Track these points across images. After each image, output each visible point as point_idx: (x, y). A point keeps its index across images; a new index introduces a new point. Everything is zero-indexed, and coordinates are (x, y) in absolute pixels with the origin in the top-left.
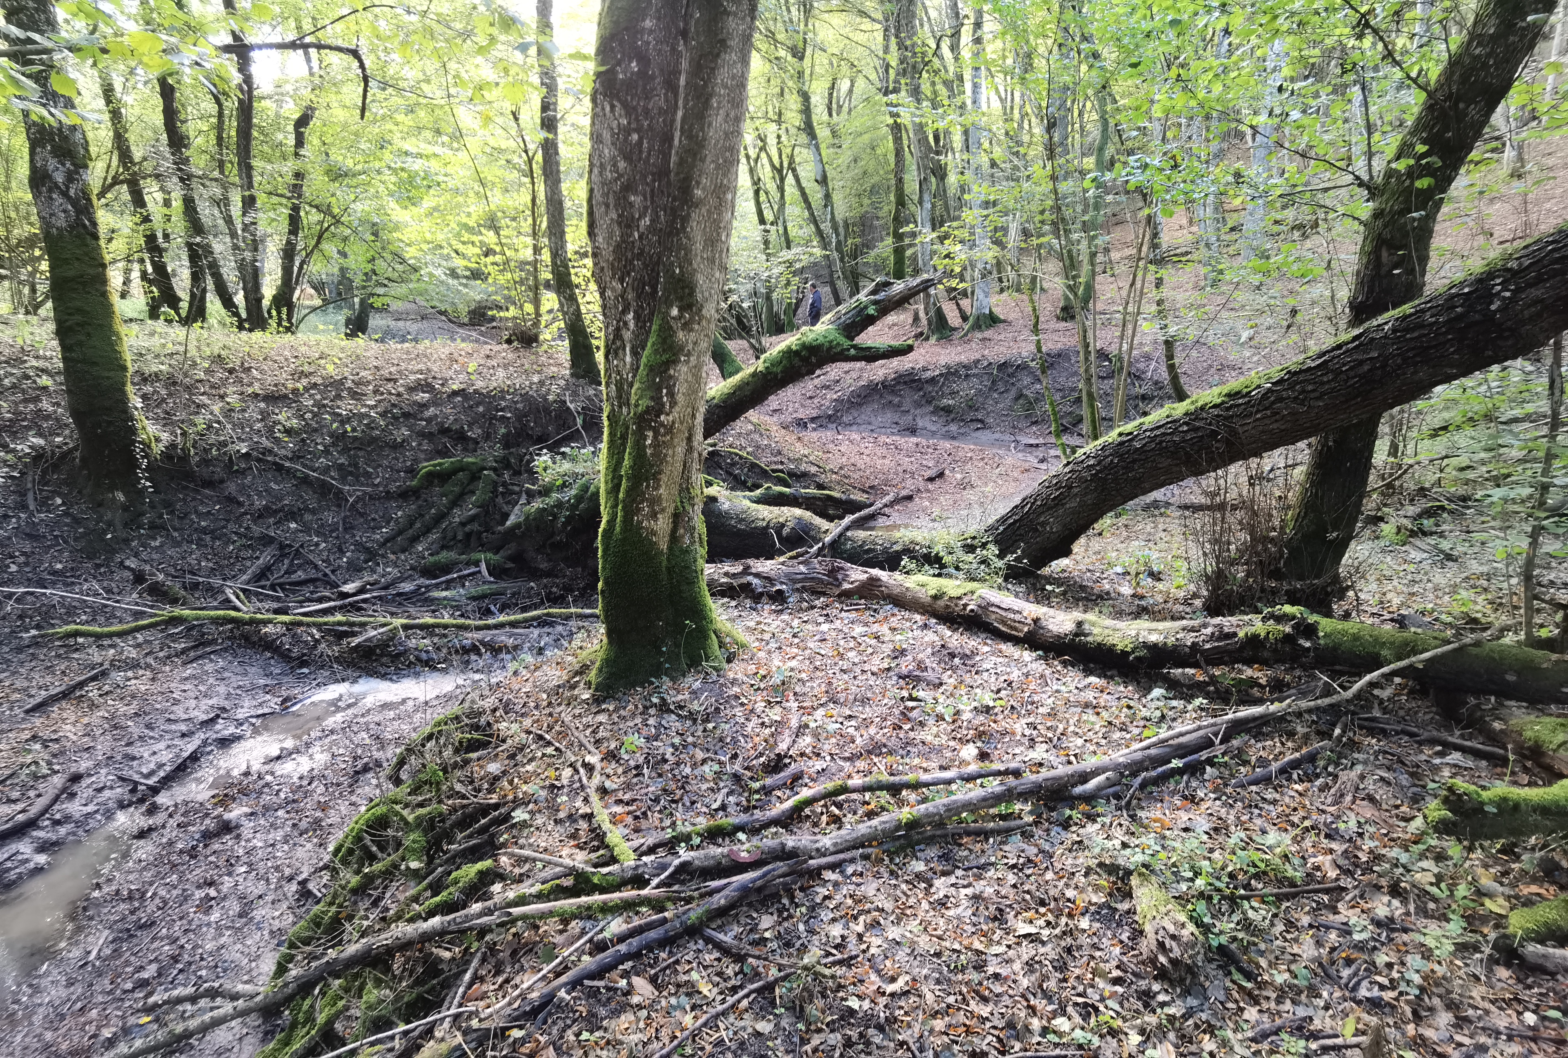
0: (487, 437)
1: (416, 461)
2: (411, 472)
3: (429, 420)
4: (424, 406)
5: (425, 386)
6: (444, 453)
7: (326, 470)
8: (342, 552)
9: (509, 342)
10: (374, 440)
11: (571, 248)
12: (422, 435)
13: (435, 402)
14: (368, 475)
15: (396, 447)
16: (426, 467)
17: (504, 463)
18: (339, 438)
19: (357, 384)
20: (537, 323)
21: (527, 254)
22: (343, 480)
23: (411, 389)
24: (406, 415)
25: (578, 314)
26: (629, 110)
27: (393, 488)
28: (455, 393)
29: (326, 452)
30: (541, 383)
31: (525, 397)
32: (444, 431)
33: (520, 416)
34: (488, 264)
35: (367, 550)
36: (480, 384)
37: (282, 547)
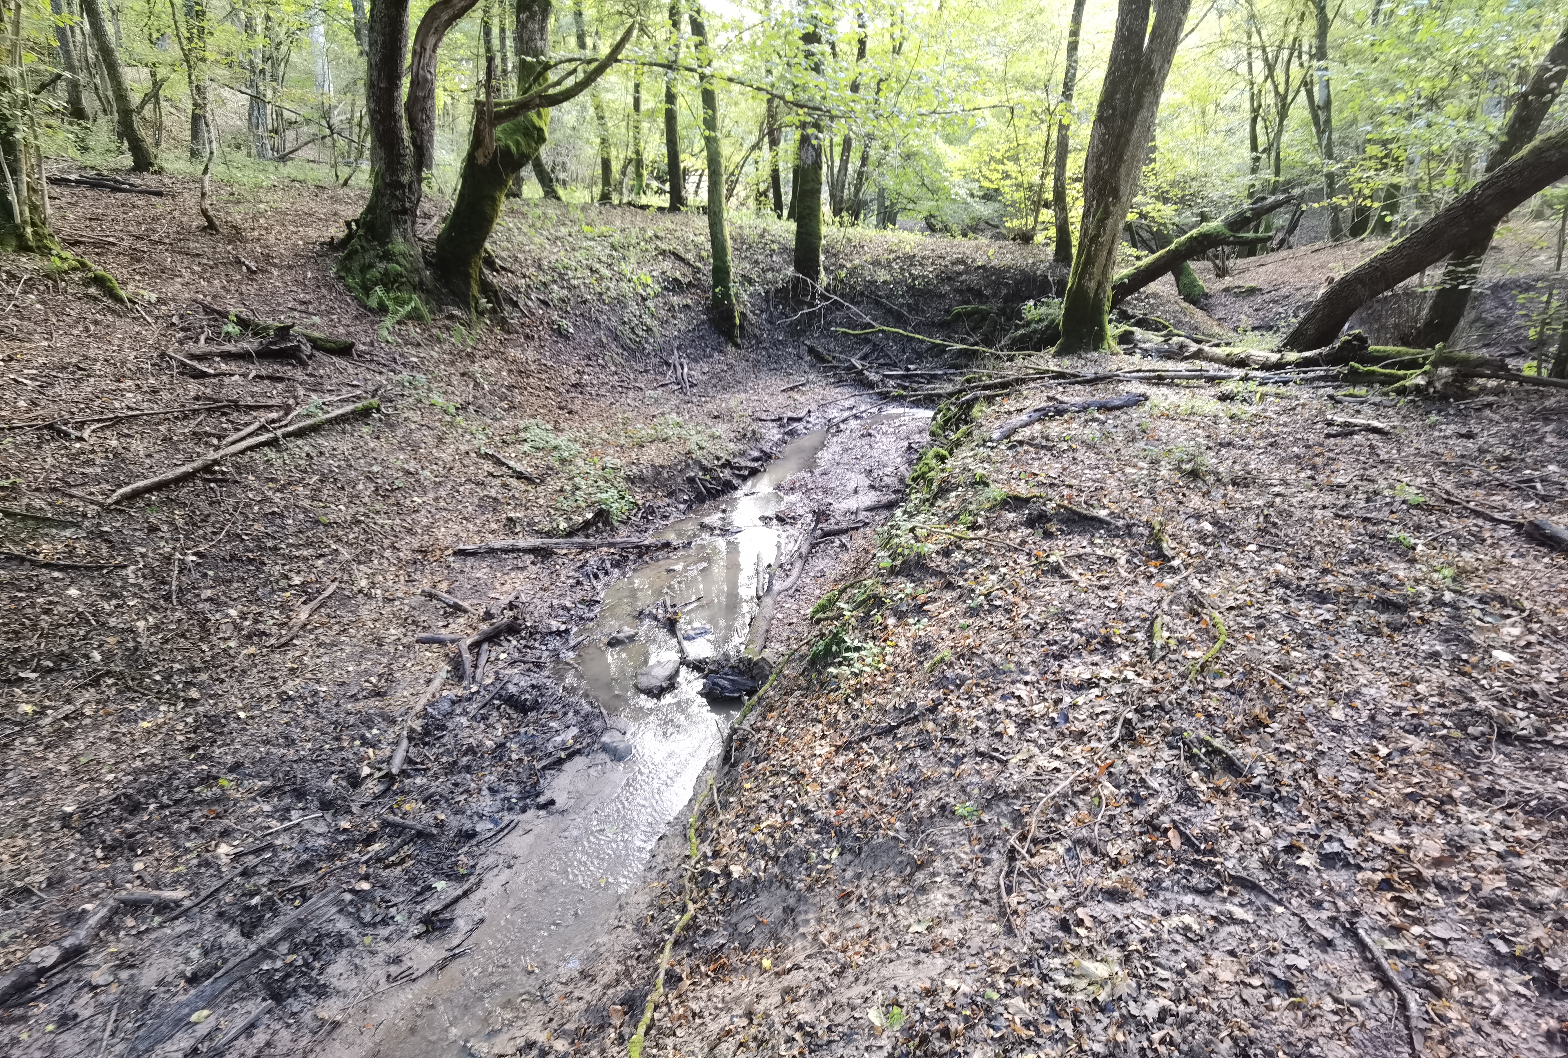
0: (995, 295)
1: (951, 306)
2: (948, 312)
3: (962, 282)
4: (959, 274)
5: (962, 262)
6: (968, 302)
7: (901, 306)
8: (904, 352)
9: (1014, 239)
10: (930, 291)
11: (1068, 174)
12: (956, 291)
13: (966, 272)
14: (923, 311)
15: (942, 296)
16: (958, 309)
17: (1002, 312)
18: (911, 288)
19: (923, 258)
20: (1034, 228)
21: (1036, 179)
22: (909, 312)
23: (953, 264)
24: (949, 279)
25: (1065, 220)
26: (1106, 127)
27: (936, 320)
28: (979, 267)
29: (903, 296)
30: (1034, 264)
31: (1022, 272)
32: (970, 290)
33: (1017, 283)
34: (1006, 187)
35: (918, 353)
36: (995, 262)
37: (875, 345)
